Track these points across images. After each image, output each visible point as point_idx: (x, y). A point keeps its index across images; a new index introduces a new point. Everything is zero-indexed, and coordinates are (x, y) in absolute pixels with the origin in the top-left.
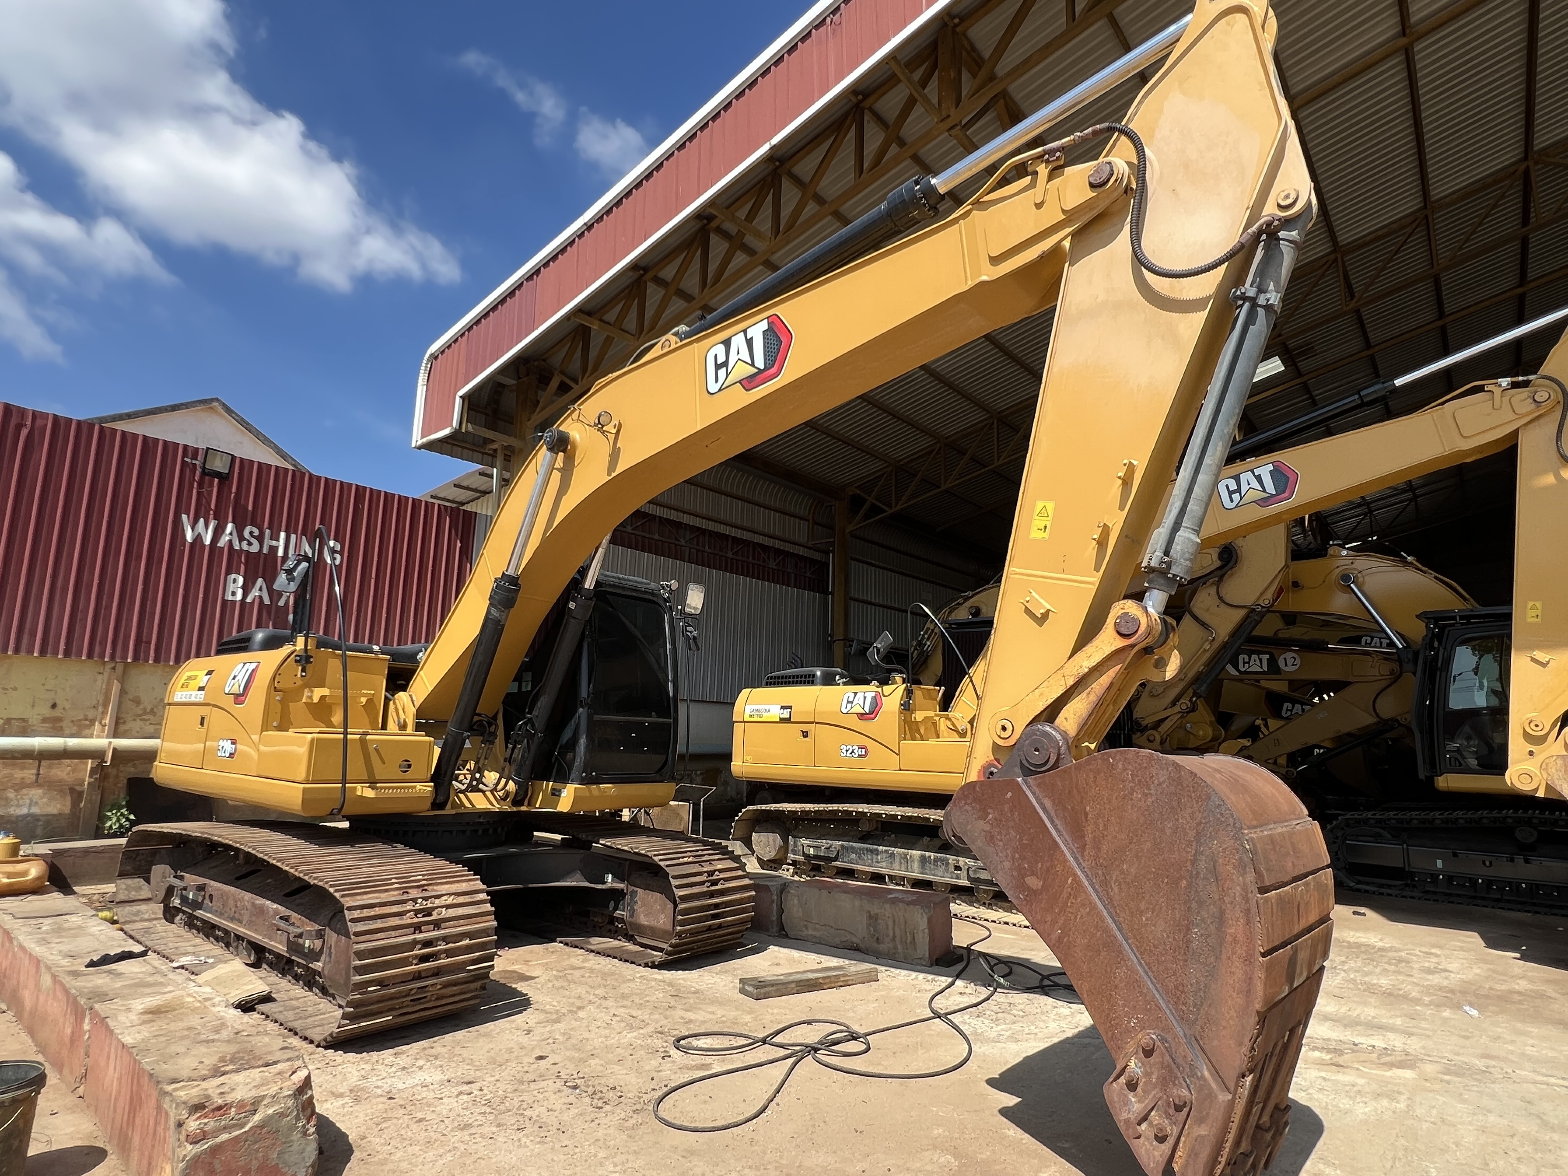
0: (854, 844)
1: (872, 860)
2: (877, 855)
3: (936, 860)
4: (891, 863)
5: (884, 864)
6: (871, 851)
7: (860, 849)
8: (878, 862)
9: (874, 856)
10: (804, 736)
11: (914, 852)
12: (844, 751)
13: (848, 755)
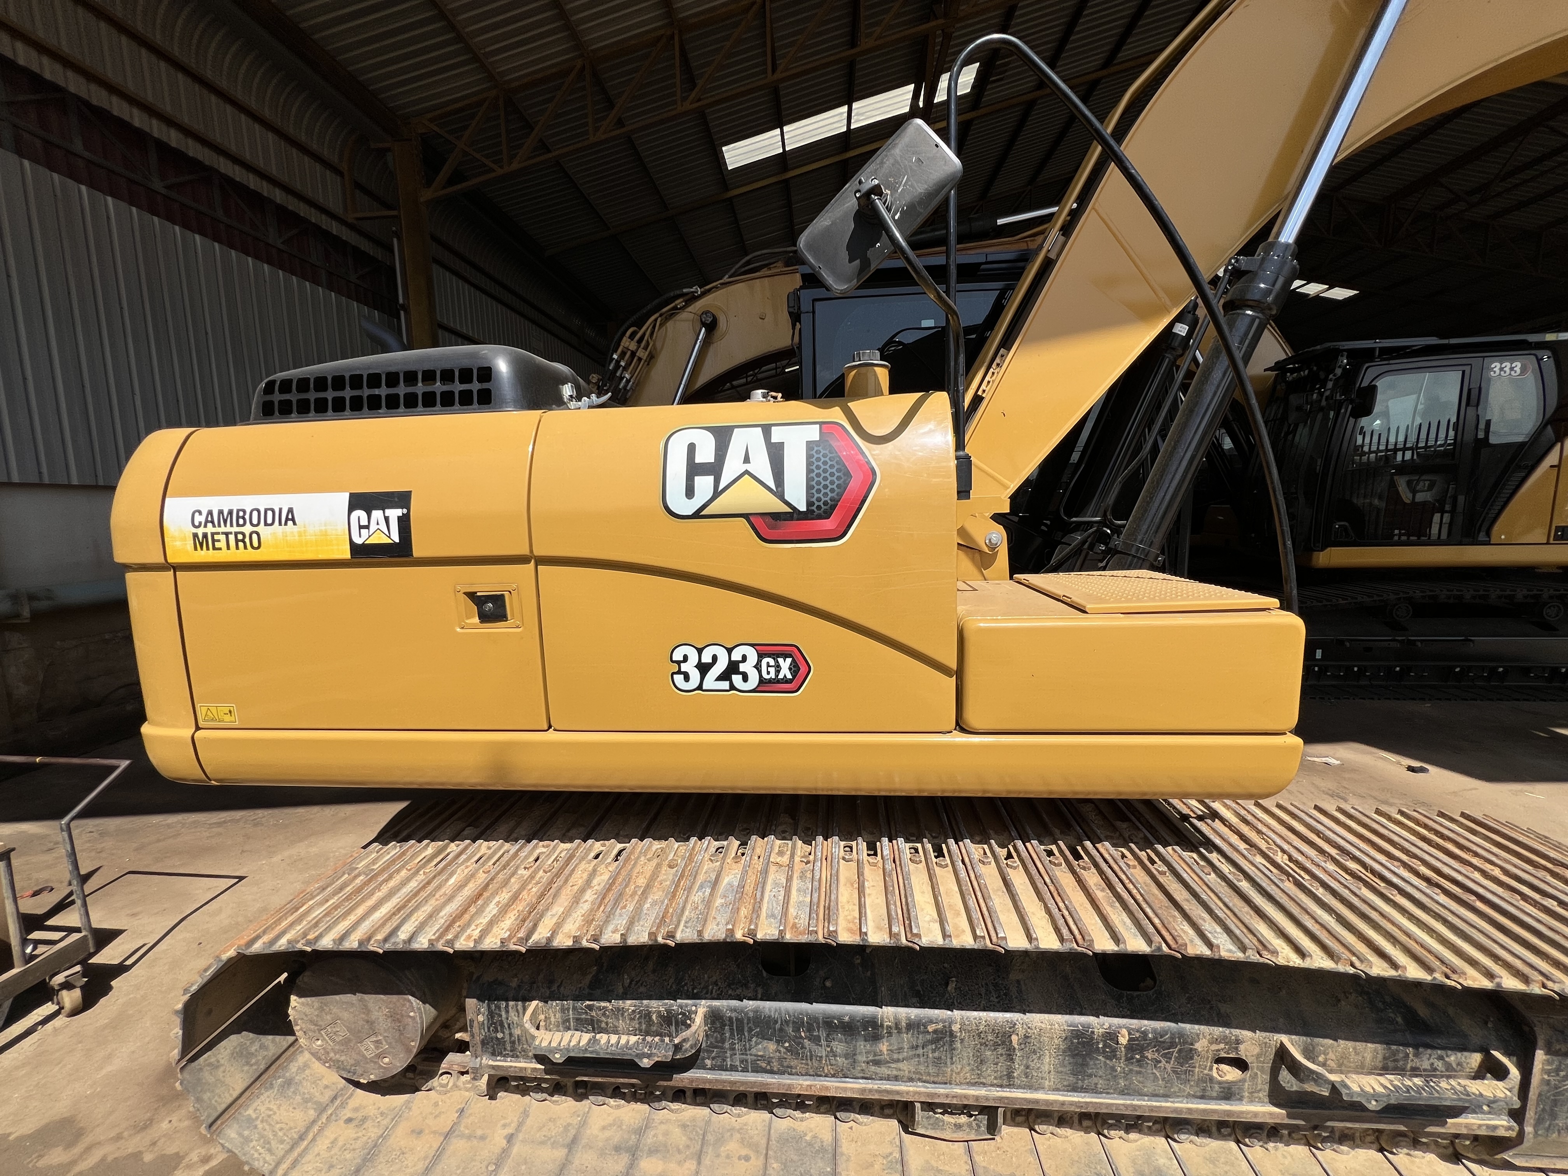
0: (768, 1006)
1: (851, 1056)
2: (876, 1038)
3: (1137, 1046)
4: (938, 1062)
5: (905, 1067)
6: (849, 1028)
7: (798, 1023)
8: (877, 1063)
9: (862, 1045)
10: (485, 618)
11: (1038, 1020)
12: (689, 667)
13: (710, 681)
